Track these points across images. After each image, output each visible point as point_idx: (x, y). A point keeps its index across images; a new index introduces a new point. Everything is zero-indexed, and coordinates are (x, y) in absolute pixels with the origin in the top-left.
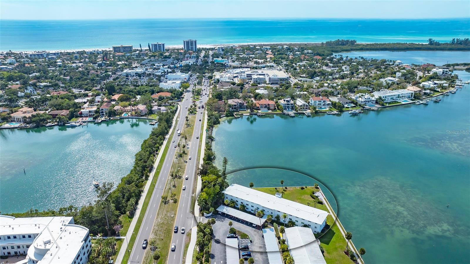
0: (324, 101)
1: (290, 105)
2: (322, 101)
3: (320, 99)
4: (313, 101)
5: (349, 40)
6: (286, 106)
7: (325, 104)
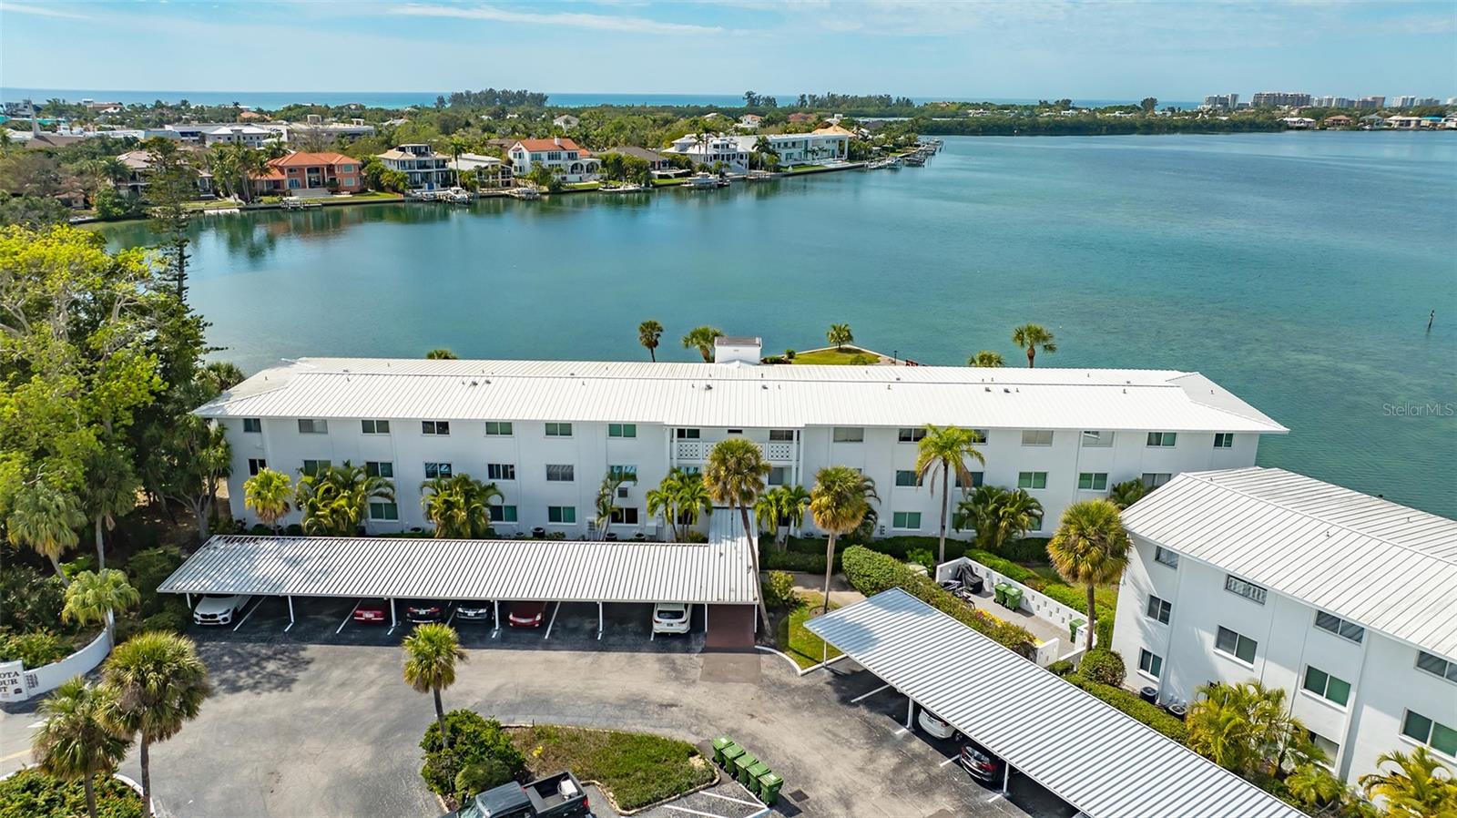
0: (572, 156)
1: (435, 170)
2: (564, 155)
3: (554, 145)
4: (527, 155)
5: (525, 91)
6: (416, 170)
7: (576, 164)
